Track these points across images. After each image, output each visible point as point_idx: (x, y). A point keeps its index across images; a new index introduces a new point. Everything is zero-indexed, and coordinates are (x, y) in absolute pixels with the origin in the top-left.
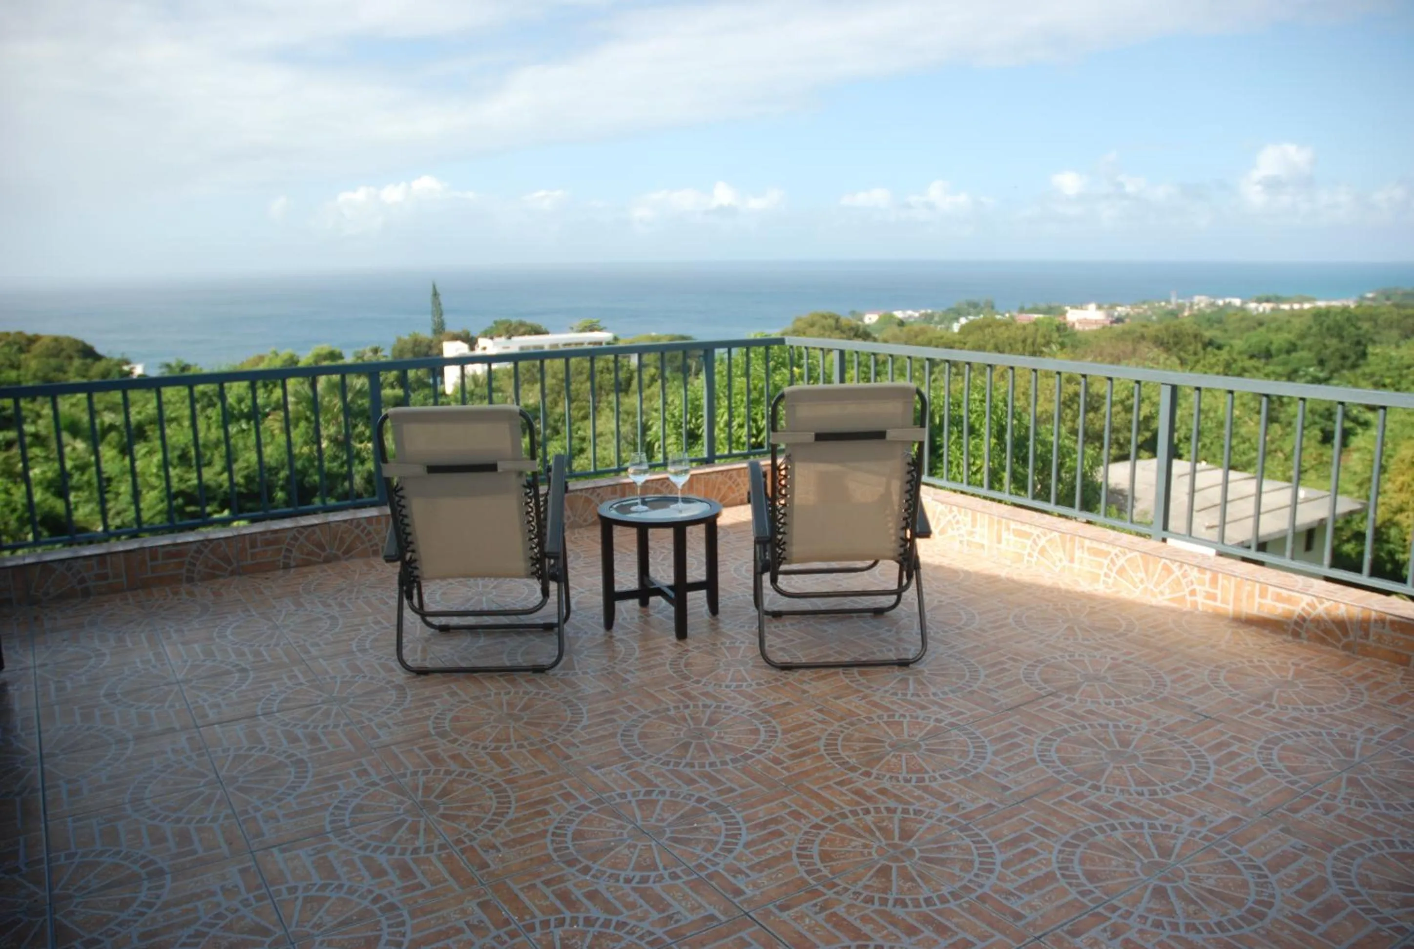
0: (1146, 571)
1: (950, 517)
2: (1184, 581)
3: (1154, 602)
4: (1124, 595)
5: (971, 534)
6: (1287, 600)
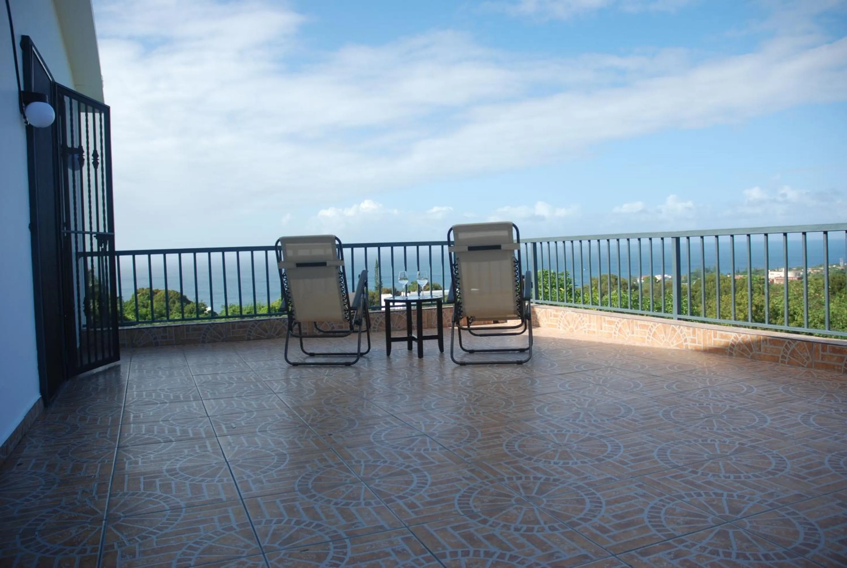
0: (665, 332)
1: (580, 319)
2: (681, 335)
3: (669, 347)
4: (656, 346)
5: (589, 326)
6: (726, 337)
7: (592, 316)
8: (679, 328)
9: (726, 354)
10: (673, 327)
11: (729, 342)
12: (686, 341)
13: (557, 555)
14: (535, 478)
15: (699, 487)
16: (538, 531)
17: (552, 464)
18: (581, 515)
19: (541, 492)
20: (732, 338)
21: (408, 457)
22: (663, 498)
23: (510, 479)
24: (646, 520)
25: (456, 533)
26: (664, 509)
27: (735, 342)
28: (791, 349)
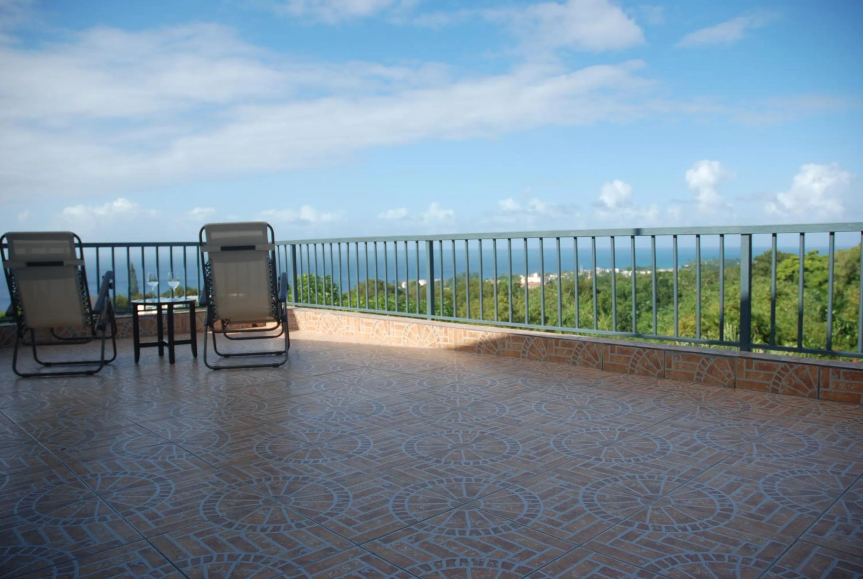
0: (420, 332)
1: (338, 321)
2: (434, 334)
3: (423, 347)
4: (411, 346)
5: (348, 328)
6: (474, 335)
7: (350, 318)
8: (433, 328)
9: (474, 351)
10: (427, 328)
11: (476, 341)
12: (438, 340)
13: (302, 550)
14: (284, 478)
15: (442, 474)
16: (284, 530)
17: (302, 463)
18: (329, 510)
19: (289, 491)
20: (480, 336)
21: (151, 466)
22: (407, 487)
23: (259, 480)
24: (391, 509)
25: (199, 540)
26: (408, 498)
27: (483, 340)
28: (530, 345)
